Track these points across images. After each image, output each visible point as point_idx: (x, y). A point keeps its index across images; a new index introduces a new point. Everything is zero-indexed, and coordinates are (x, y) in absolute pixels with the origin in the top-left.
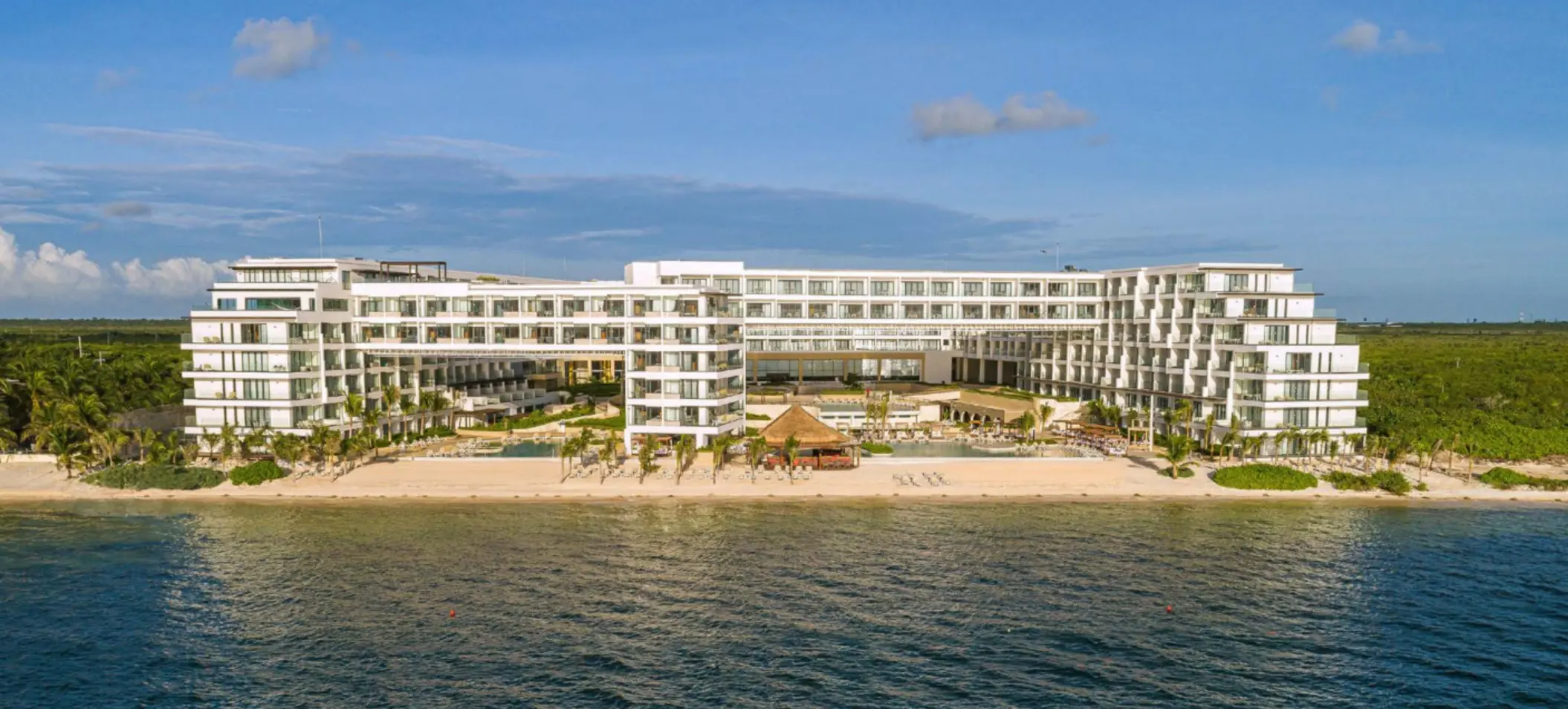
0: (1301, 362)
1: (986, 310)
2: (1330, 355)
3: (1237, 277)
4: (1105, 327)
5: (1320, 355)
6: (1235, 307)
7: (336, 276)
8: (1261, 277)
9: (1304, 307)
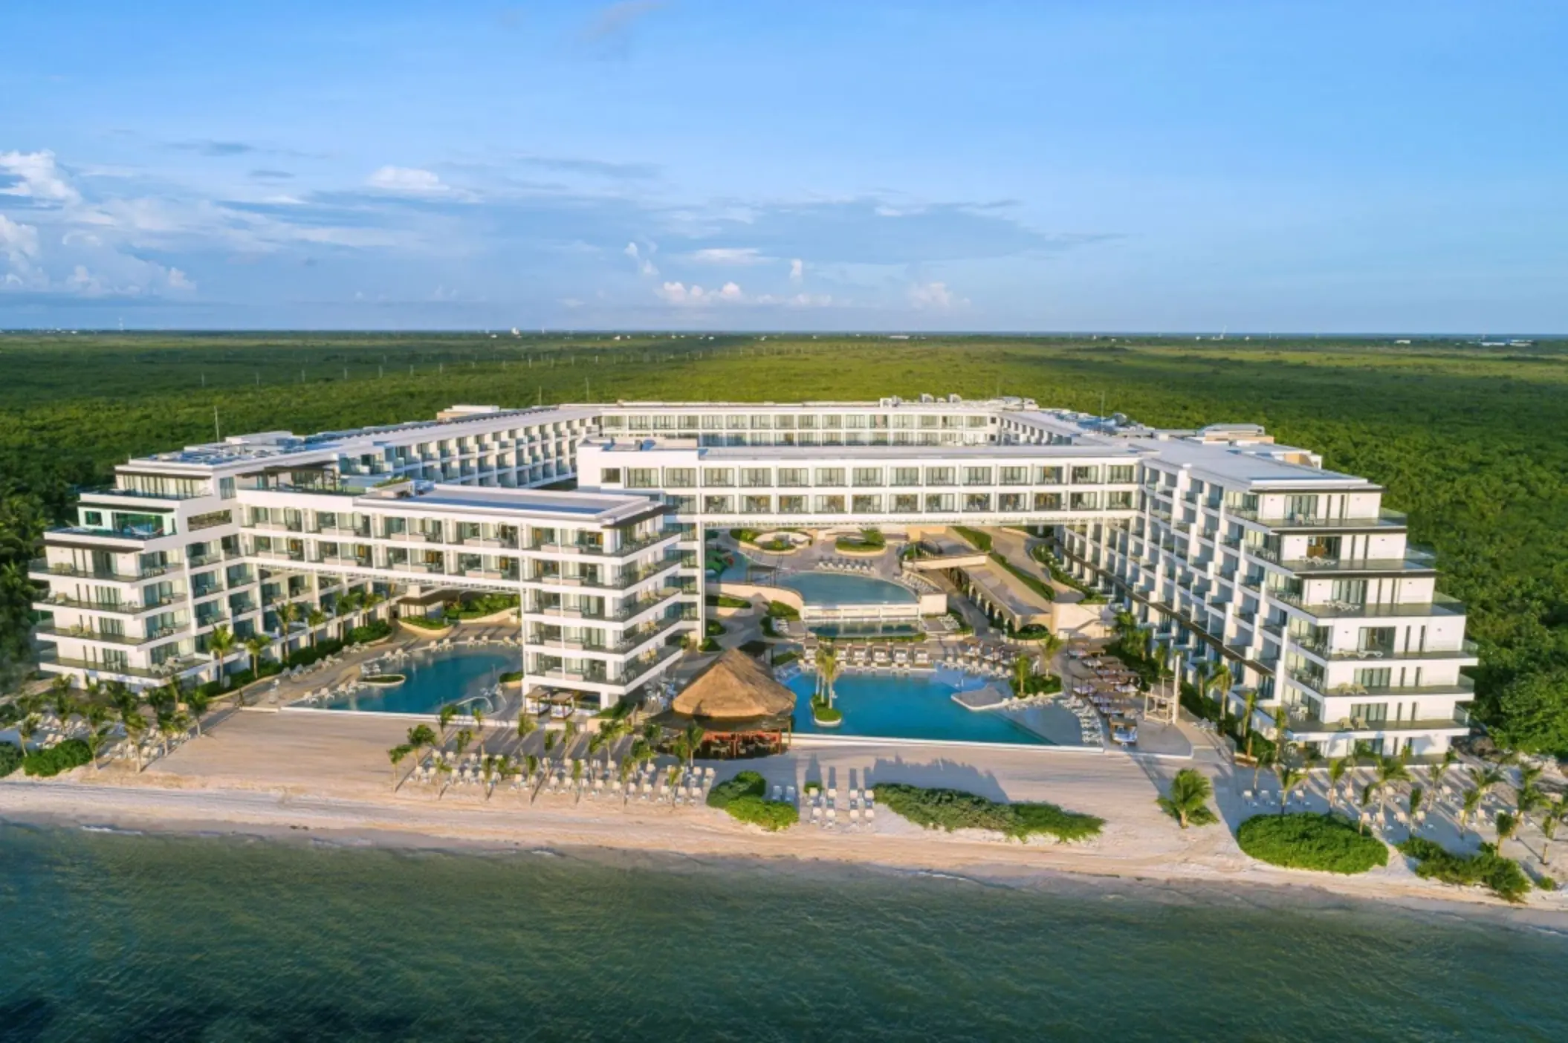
0: (1381, 641)
1: (994, 502)
2: (1423, 629)
3: (1304, 498)
4: (1141, 522)
5: (1408, 629)
6: (1295, 548)
7: (210, 486)
8: (1336, 498)
9: (1393, 547)
